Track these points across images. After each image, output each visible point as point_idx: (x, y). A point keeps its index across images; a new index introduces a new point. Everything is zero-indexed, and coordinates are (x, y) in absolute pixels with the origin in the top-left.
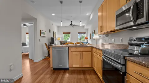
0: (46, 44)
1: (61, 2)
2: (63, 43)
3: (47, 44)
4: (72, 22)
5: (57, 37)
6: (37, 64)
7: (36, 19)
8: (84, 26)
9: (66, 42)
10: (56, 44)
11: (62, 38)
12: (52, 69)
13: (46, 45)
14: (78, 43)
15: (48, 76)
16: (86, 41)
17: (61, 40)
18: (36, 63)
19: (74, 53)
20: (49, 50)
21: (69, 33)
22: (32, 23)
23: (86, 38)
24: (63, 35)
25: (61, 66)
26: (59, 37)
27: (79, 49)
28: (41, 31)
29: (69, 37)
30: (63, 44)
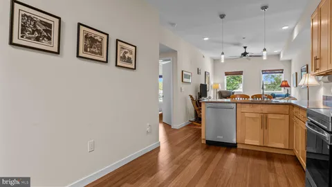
0: (191, 97)
1: (222, 16)
2: (224, 95)
3: (194, 97)
4: (245, 48)
5: (212, 83)
6: (177, 132)
7: (175, 52)
8: (278, 55)
9: (233, 93)
10: (210, 98)
11: (223, 84)
12: (205, 142)
13: (192, 100)
14: (259, 96)
15: (198, 151)
16: (283, 91)
17: (220, 89)
18: (175, 130)
19: (247, 115)
20: (197, 108)
21: (241, 73)
22: (169, 60)
23: (284, 83)
24: (225, 77)
25: (220, 138)
26: (217, 83)
27: (259, 108)
28: (184, 73)
29: (239, 81)
30: (226, 98)
